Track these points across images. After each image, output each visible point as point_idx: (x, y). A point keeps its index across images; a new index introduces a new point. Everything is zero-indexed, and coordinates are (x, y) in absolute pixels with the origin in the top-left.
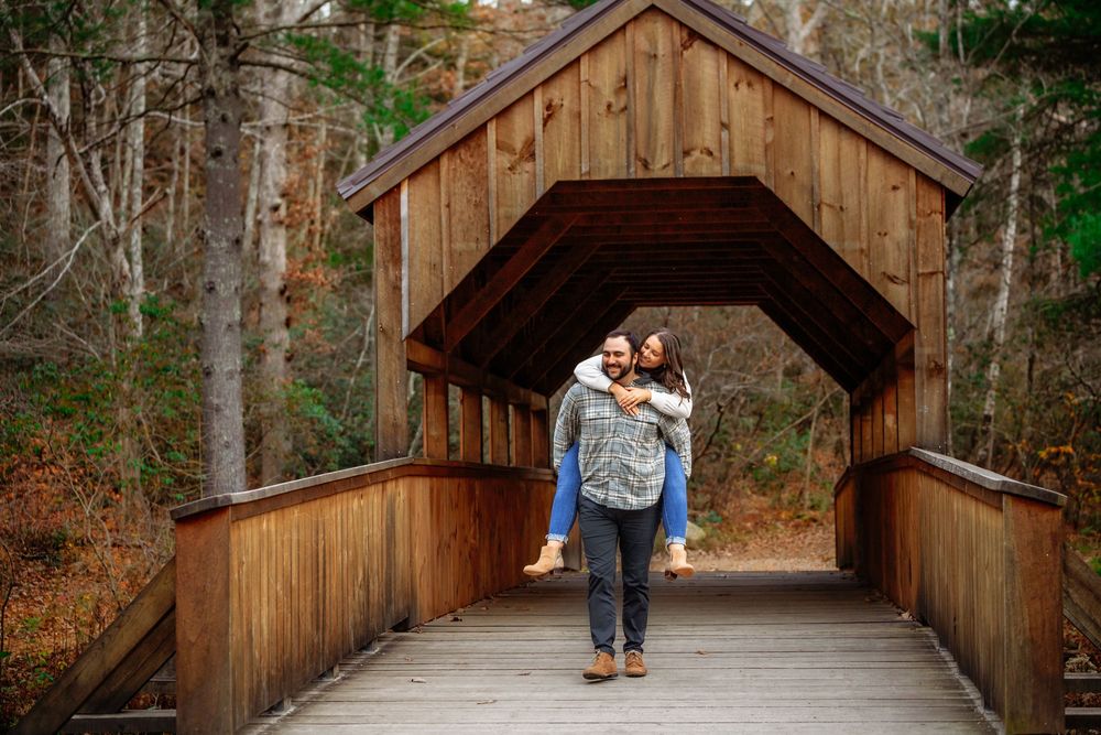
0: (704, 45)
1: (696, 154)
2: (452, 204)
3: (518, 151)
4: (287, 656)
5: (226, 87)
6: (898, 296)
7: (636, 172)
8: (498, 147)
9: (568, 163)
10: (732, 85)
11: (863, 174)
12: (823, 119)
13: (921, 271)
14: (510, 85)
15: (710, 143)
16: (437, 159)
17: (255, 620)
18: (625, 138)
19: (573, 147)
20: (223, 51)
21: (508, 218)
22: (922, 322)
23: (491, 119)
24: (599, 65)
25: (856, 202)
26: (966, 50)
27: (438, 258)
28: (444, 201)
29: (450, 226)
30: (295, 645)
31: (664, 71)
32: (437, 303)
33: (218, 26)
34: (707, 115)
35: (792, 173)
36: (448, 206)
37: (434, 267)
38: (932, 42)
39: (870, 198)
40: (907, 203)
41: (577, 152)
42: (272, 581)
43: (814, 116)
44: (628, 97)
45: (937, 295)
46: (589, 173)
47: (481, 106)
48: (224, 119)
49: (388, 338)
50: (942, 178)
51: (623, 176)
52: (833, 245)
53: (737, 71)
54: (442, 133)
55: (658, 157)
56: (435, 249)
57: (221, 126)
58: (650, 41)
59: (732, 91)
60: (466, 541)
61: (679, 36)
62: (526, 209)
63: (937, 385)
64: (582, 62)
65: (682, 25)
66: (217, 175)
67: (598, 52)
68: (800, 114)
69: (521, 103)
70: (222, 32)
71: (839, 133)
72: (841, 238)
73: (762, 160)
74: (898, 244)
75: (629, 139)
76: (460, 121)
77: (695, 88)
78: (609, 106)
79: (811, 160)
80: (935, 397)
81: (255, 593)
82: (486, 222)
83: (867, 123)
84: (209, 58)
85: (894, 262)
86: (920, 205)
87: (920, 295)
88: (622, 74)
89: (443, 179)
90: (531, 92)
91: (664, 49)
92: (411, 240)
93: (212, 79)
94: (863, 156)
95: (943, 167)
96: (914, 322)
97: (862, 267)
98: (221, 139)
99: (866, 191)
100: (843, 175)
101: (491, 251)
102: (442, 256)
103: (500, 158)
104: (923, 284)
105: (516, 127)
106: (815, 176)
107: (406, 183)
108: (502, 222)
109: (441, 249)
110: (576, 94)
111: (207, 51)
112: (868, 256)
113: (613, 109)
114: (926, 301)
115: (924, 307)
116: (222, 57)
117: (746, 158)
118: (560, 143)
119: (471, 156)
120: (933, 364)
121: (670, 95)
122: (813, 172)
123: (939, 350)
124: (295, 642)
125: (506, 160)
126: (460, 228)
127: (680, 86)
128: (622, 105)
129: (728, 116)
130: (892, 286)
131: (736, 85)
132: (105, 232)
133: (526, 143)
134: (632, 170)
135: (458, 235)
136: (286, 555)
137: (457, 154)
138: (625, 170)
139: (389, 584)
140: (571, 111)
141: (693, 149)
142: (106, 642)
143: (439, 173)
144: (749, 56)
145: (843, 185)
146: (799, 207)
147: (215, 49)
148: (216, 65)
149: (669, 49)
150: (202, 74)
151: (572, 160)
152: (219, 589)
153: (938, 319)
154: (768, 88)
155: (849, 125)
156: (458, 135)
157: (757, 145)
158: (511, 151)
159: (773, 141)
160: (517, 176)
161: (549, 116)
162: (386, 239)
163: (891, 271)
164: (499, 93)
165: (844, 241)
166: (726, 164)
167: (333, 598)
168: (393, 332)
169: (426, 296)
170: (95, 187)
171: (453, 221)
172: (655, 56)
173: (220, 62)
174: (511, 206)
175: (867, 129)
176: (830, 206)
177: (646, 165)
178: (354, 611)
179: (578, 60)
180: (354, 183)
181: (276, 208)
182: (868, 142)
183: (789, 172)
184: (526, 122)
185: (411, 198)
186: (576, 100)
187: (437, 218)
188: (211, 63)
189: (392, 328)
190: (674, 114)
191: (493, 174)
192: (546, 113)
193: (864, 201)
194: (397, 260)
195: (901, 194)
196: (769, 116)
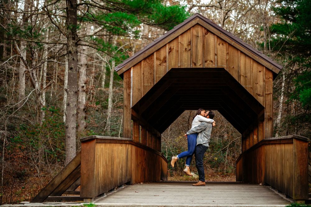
0: (211, 34)
1: (208, 62)
2: (144, 73)
3: (162, 60)
4: (105, 182)
5: (74, 51)
6: (260, 100)
7: (192, 66)
8: (156, 59)
9: (175, 64)
10: (218, 44)
11: (252, 67)
12: (241, 54)
13: (266, 93)
14: (160, 43)
15: (212, 59)
16: (141, 62)
17: (99, 170)
18: (190, 57)
19: (176, 59)
20: (73, 41)
21: (159, 77)
22: (267, 106)
23: (155, 52)
24: (183, 38)
25: (250, 75)
26: (271, 48)
27: (140, 87)
28: (142, 72)
29: (143, 79)
30: (107, 180)
31: (200, 40)
32: (140, 99)
33: (72, 34)
34: (211, 52)
35: (233, 67)
36: (143, 74)
37: (139, 90)
38: (262, 45)
39: (254, 74)
40: (263, 76)
41: (177, 60)
42: (103, 161)
43: (239, 52)
44: (191, 47)
45: (270, 99)
46: (180, 66)
47: (153, 48)
48: (73, 59)
49: (127, 108)
50: (272, 69)
51: (189, 67)
52: (244, 86)
53: (219, 41)
54: (142, 55)
55: (198, 62)
56: (139, 85)
57: (72, 61)
58: (197, 32)
59: (218, 46)
60: (143, 165)
61: (204, 31)
62: (164, 75)
63: (270, 123)
64: (179, 37)
65: (205, 28)
66: (71, 74)
67: (183, 35)
68: (235, 52)
69: (163, 48)
70: (73, 36)
71: (246, 57)
72: (246, 84)
73: (226, 64)
74: (261, 86)
75: (191, 58)
76: (147, 52)
77: (208, 45)
78: (186, 49)
79: (238, 64)
80: (270, 126)
81: (100, 163)
82: (153, 78)
83: (253, 54)
84: (70, 43)
85: (259, 90)
86: (266, 76)
87: (266, 99)
88: (189, 41)
89: (142, 67)
90: (166, 45)
91: (200, 34)
92: (133, 82)
93: (70, 49)
94: (252, 63)
95: (273, 66)
96: (264, 106)
97: (251, 92)
98: (72, 65)
99: (252, 72)
100: (246, 68)
101: (154, 86)
102: (141, 87)
103: (157, 62)
104: (267, 97)
105: (162, 54)
106: (239, 68)
107: (132, 68)
108: (157, 78)
109: (141, 85)
110: (177, 45)
111: (69, 41)
112: (253, 89)
113: (187, 50)
114: (268, 101)
115: (267, 102)
116: (73, 43)
117: (221, 63)
118: (173, 58)
119: (150, 61)
120: (269, 117)
121: (202, 47)
122: (239, 67)
123: (271, 114)
124: (107, 178)
125: (159, 62)
126: (146, 80)
127: (204, 44)
128: (189, 49)
129: (217, 52)
130: (259, 97)
131: (219, 44)
132: (37, 92)
133: (164, 58)
134: (192, 65)
135: (146, 82)
136: (106, 155)
137: (146, 61)
138: (190, 66)
139: (126, 171)
140: (176, 50)
141: (208, 61)
142: (62, 173)
143: (141, 65)
144: (223, 37)
145: (246, 70)
146: (235, 76)
147: (72, 41)
148: (72, 45)
149: (202, 35)
150: (68, 47)
151: (176, 63)
152: (92, 159)
153: (271, 106)
154: (227, 45)
155: (249, 55)
156: (146, 56)
157: (224, 60)
158: (160, 60)
159: (228, 59)
160: (161, 67)
161: (170, 51)
162: (127, 82)
163: (259, 93)
164: (157, 45)
165: (246, 85)
166: (216, 65)
167: (115, 170)
168: (128, 106)
169: (137, 97)
170: (34, 80)
171: (144, 78)
172: (198, 36)
173: (73, 44)
174: (160, 74)
175: (253, 56)
176: (243, 76)
177: (195, 64)
178: (119, 175)
179: (178, 37)
180: (119, 67)
181: (83, 87)
182: (253, 60)
183: (232, 67)
184: (164, 53)
185: (134, 72)
186: (177, 47)
187: (140, 77)
188: (70, 44)
189: (128, 105)
190: (203, 51)
191: (155, 66)
192: (169, 50)
193: (252, 75)
194: (129, 88)
195: (261, 73)
196: (227, 52)
